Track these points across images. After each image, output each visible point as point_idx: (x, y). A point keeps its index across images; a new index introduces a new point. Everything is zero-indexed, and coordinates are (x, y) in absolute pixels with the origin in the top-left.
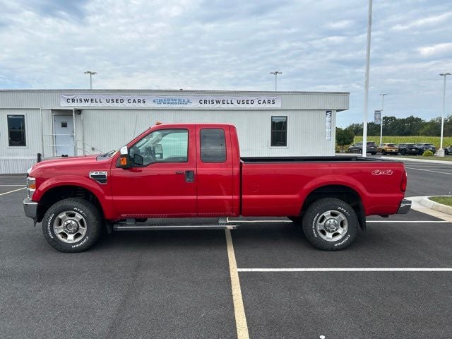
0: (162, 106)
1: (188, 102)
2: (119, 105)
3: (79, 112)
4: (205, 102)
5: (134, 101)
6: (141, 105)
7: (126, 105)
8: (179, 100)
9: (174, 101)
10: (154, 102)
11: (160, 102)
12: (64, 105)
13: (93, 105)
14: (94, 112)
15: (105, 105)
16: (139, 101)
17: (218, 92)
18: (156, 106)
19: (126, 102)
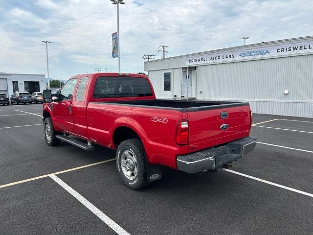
0: (246, 58)
1: (267, 52)
2: (217, 61)
3: (195, 68)
4: (283, 50)
5: (227, 57)
6: (231, 59)
7: (222, 60)
8: (259, 52)
9: (255, 53)
10: (240, 55)
11: (245, 55)
12: (188, 64)
13: (203, 62)
14: (203, 67)
15: (209, 62)
16: (230, 56)
17: (296, 39)
18: (241, 58)
19: (221, 58)
